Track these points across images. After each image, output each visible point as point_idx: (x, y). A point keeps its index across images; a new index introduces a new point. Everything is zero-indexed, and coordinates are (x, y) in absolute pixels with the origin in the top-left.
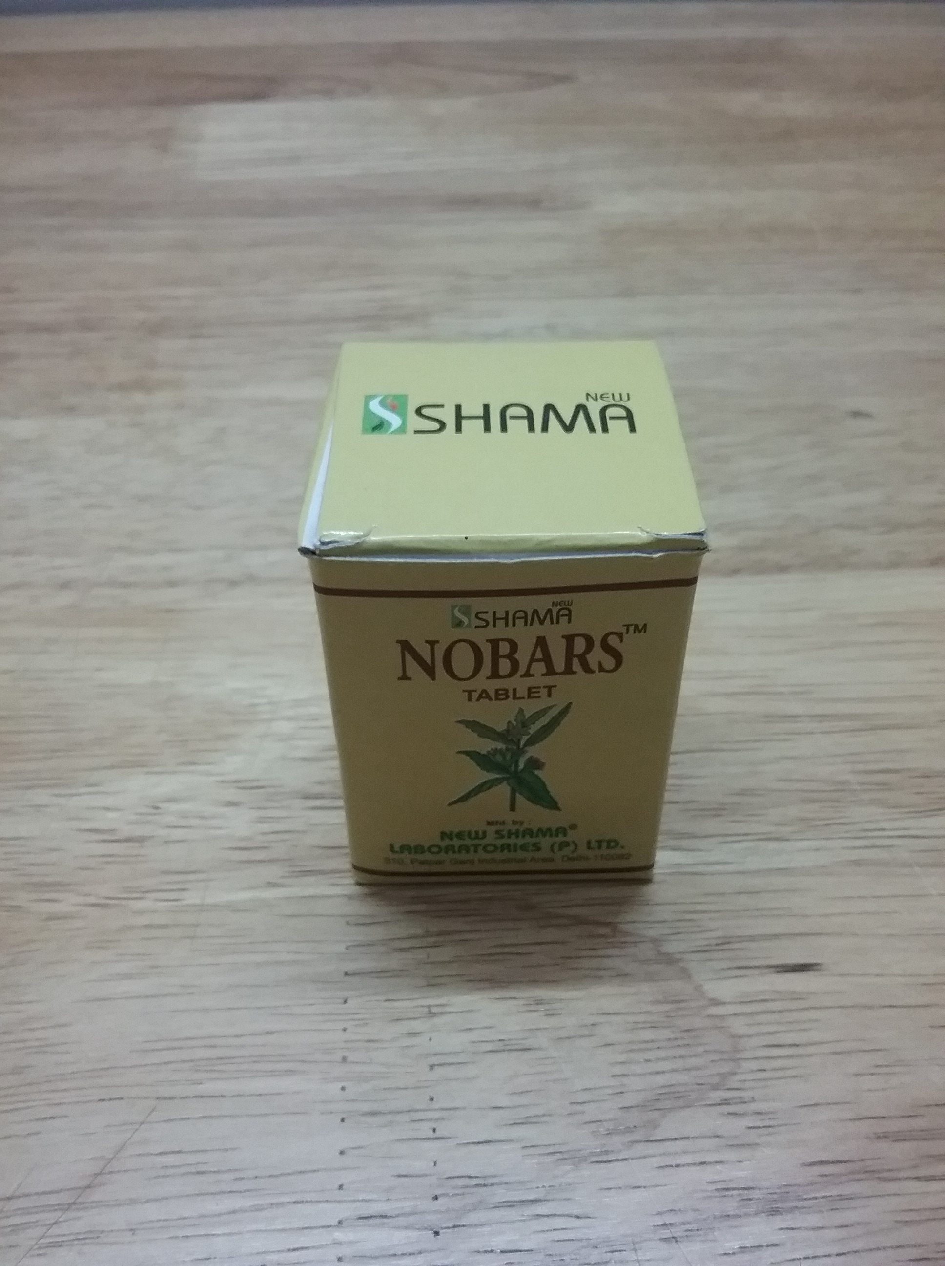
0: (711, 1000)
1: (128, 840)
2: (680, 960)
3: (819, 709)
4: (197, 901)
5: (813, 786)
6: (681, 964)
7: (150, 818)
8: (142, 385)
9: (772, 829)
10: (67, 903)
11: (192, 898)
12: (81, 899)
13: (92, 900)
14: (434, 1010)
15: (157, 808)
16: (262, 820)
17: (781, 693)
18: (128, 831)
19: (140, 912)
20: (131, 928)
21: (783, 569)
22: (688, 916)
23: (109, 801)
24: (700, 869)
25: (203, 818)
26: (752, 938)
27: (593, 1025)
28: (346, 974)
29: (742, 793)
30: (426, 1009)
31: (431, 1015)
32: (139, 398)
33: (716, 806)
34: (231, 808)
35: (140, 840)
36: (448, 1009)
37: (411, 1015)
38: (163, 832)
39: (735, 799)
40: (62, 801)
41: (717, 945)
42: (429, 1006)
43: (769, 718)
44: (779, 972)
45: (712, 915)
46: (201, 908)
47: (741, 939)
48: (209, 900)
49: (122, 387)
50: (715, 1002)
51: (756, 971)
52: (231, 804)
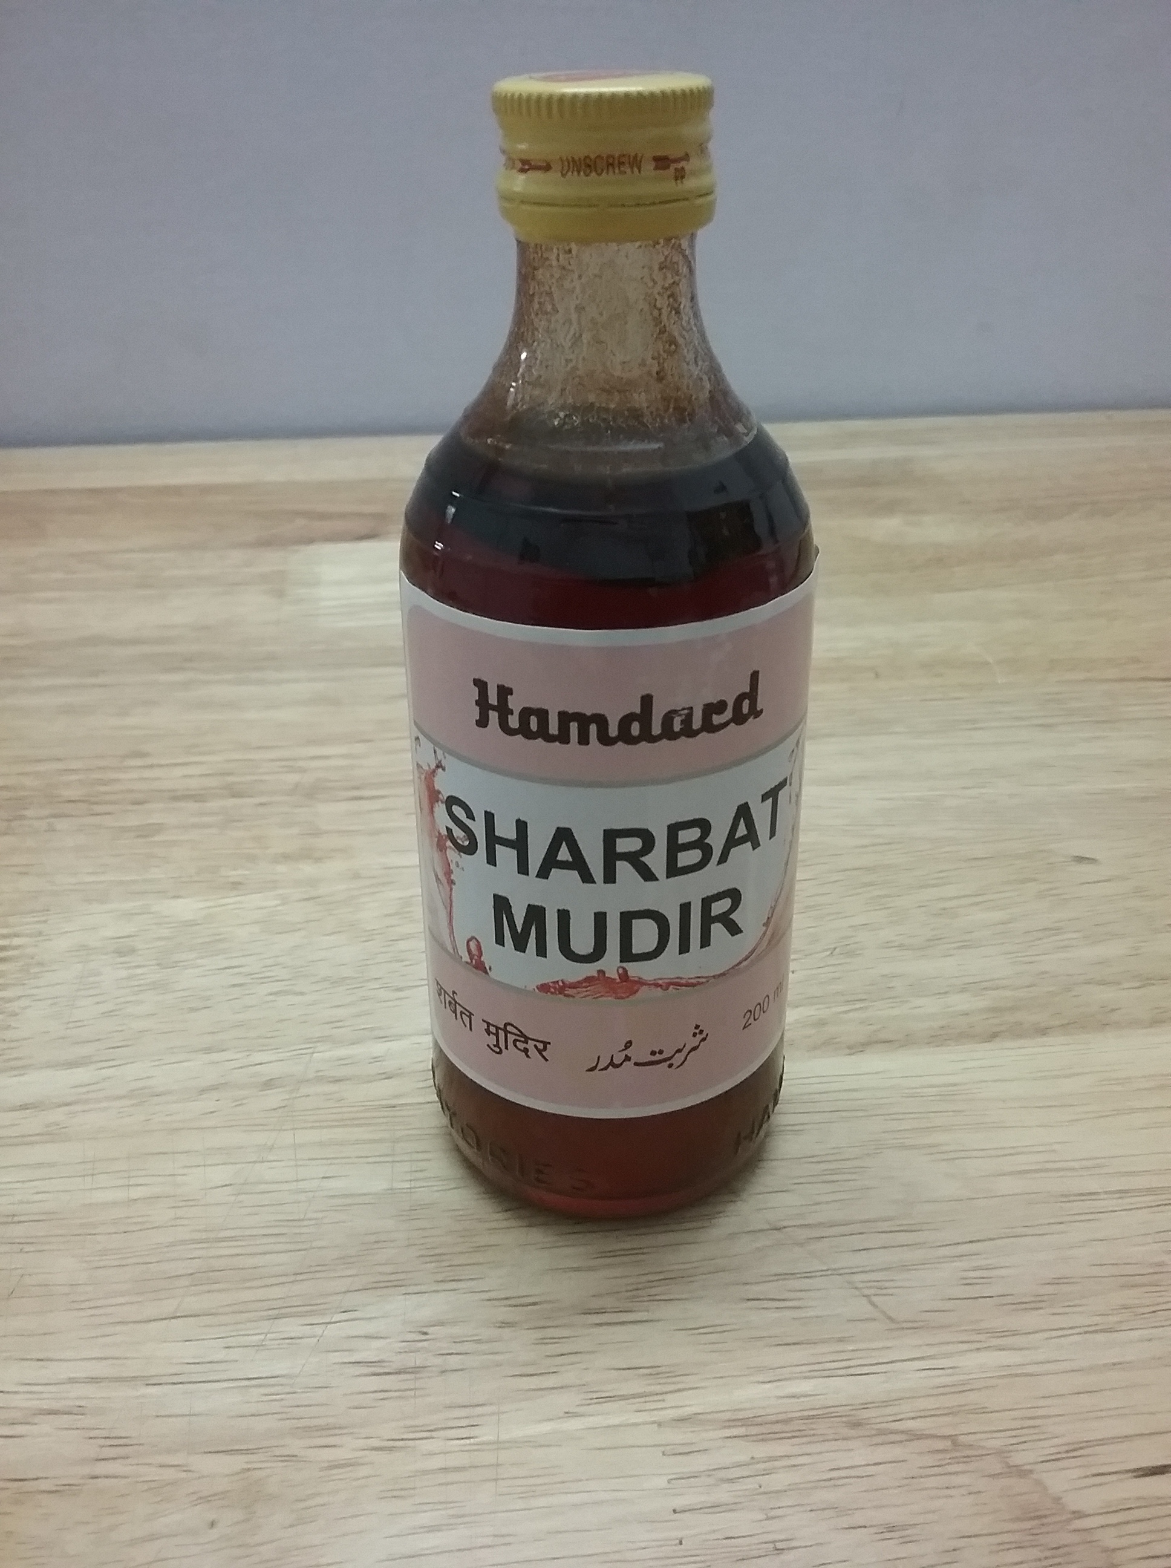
0: (1074, 1512)
1: (399, 1372)
2: (1031, 1471)
3: (1117, 1184)
4: (491, 1438)
5: (1129, 1270)
6: (1034, 1476)
7: (421, 1344)
8: (307, 855)
9: (1098, 1319)
10: (347, 1448)
11: (486, 1434)
12: (362, 1443)
13: (375, 1443)
14: (779, 1545)
15: (426, 1333)
16: (542, 1341)
17: (1074, 1169)
18: (398, 1362)
19: (432, 1454)
20: (425, 1472)
21: (1043, 1031)
22: (1031, 1423)
23: (370, 1328)
24: (1031, 1369)
25: (478, 1341)
26: (1102, 1442)
27: (954, 1550)
28: (675, 1511)
29: (1057, 1282)
30: (772, 1546)
31: (776, 1552)
32: (308, 869)
33: (1033, 1299)
34: (507, 1330)
35: (416, 1370)
36: (794, 1544)
37: (755, 1553)
38: (439, 1361)
39: (1050, 1289)
40: (318, 1330)
41: (1067, 1452)
42: (774, 1542)
43: (1066, 1197)
44: (1139, 1477)
45: (1057, 1419)
46: (499, 1445)
47: (1089, 1444)
48: (504, 1437)
49: (286, 857)
50: (1079, 1515)
51: (1114, 1477)
52: (505, 1324)
